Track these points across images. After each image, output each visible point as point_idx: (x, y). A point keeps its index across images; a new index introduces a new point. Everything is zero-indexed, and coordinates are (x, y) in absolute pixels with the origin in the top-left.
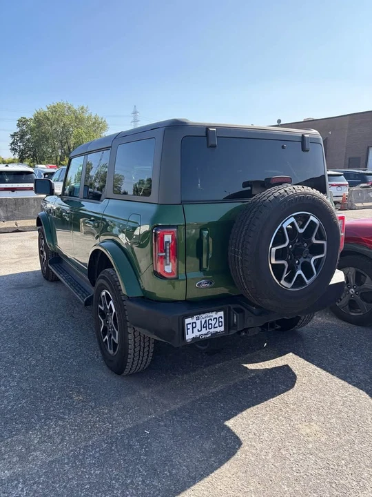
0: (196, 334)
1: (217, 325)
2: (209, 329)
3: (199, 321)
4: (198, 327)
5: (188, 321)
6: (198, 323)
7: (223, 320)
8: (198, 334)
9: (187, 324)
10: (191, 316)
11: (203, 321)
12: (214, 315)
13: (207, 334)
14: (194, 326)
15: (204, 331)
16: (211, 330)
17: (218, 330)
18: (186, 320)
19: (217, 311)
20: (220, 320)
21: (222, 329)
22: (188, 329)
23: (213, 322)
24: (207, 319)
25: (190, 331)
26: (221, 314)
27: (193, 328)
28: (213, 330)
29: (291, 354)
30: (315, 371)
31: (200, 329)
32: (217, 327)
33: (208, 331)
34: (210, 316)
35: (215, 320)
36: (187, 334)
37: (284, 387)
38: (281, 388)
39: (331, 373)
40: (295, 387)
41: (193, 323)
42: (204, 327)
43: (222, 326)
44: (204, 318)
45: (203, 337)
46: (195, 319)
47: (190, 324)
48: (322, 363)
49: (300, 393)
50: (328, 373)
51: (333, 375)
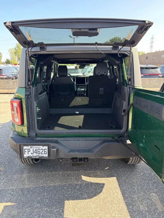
0: (30, 155)
1: (43, 153)
2: (38, 154)
4: (32, 151)
5: (25, 147)
6: (31, 150)
7: (47, 151)
8: (31, 155)
9: (25, 149)
10: (27, 145)
11: (35, 149)
12: (41, 147)
13: (36, 156)
14: (29, 150)
15: (35, 154)
16: (39, 155)
17: (44, 155)
19: (43, 145)
20: (45, 150)
21: (47, 155)
22: (25, 152)
23: (41, 151)
24: (37, 149)
25: (27, 153)
26: (46, 147)
27: (28, 151)
28: (40, 155)
29: (115, 178)
30: (116, 193)
31: (32, 153)
32: (43, 154)
33: (37, 154)
34: (39, 148)
35: (42, 150)
36: (25, 154)
37: (86, 196)
38: (84, 196)
39: (125, 198)
40: (92, 199)
41: (28, 149)
42: (35, 152)
43: (46, 154)
44: (35, 148)
45: (34, 157)
46: (29, 147)
47: (26, 149)
48: (127, 190)
49: (91, 204)
50: (122, 198)
51: (124, 200)
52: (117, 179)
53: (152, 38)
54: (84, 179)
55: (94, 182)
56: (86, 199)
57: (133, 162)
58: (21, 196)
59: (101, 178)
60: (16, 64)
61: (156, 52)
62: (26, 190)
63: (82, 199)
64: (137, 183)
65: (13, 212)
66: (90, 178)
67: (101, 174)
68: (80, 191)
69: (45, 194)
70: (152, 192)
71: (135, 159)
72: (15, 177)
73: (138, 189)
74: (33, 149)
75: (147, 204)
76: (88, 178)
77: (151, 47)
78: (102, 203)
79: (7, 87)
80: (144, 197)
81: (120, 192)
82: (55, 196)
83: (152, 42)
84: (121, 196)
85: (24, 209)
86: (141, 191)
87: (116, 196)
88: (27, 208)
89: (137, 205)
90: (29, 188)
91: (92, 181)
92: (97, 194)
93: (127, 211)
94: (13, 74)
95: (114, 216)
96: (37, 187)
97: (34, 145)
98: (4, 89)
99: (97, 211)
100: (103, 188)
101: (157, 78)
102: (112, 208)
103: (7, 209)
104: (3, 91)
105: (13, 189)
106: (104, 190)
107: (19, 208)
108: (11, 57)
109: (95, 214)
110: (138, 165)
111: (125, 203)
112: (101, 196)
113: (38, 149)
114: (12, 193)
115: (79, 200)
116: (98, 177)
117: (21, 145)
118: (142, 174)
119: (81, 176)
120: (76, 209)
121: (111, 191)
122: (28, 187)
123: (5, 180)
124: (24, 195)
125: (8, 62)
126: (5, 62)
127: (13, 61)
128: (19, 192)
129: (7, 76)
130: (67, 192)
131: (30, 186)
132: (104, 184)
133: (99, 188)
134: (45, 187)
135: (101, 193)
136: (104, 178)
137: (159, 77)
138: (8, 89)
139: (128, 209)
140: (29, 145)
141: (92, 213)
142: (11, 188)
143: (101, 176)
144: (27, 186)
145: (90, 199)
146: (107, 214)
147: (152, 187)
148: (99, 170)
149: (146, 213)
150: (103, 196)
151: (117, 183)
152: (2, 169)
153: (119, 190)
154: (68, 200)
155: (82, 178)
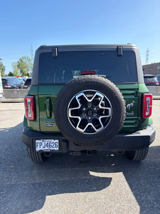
3: (44, 142)
4: (43, 145)
7: (58, 144)
8: (43, 149)
9: (37, 143)
10: (39, 139)
12: (53, 141)
13: (48, 150)
15: (46, 148)
16: (51, 148)
17: (55, 149)
18: (36, 141)
19: (54, 139)
20: (56, 144)
21: (58, 149)
22: (37, 145)
23: (52, 145)
25: (39, 146)
26: (57, 141)
27: (40, 145)
28: (52, 148)
29: (122, 173)
30: (124, 186)
31: (44, 147)
32: (54, 147)
33: (49, 148)
34: (50, 141)
35: (53, 143)
36: (37, 148)
37: (95, 189)
38: (93, 189)
39: (132, 190)
40: (102, 191)
41: (40, 143)
42: (46, 146)
43: (57, 147)
44: (47, 141)
45: (46, 151)
46: (41, 141)
47: (39, 143)
48: (134, 183)
49: (100, 195)
50: (130, 189)
51: (132, 191)
52: (124, 174)
53: (148, 51)
54: (92, 174)
55: (102, 177)
56: (95, 191)
57: (138, 157)
58: (33, 189)
59: (108, 173)
60: (19, 77)
61: (152, 64)
62: (37, 184)
63: (91, 191)
64: (143, 177)
65: (27, 203)
66: (98, 173)
67: (108, 170)
68: (89, 184)
69: (56, 187)
70: (158, 185)
71: (140, 154)
72: (26, 173)
73: (144, 182)
74: (45, 143)
75: (154, 194)
76: (96, 173)
77: (147, 59)
78: (111, 195)
79: (12, 96)
80: (151, 189)
81: (128, 185)
82: (65, 189)
83: (147, 55)
84: (129, 188)
85: (37, 200)
86: (148, 184)
87: (124, 188)
88: (39, 199)
89: (145, 195)
90: (40, 183)
91: (100, 176)
92: (106, 187)
93: (135, 201)
94: (17, 84)
95: (124, 205)
96: (48, 182)
97: (46, 139)
98: (8, 98)
99: (106, 201)
100: (111, 181)
101: (154, 86)
102: (120, 198)
103: (20, 201)
104: (7, 100)
105: (25, 184)
106: (112, 183)
107: (32, 200)
108: (14, 70)
109: (105, 203)
110: (143, 161)
111: (133, 194)
112: (110, 188)
113: (49, 143)
114: (24, 187)
115: (89, 192)
116: (105, 173)
117: (33, 139)
118: (147, 169)
119: (89, 172)
120: (87, 200)
121: (119, 184)
122: (39, 181)
123: (16, 176)
124: (35, 188)
125: (11, 74)
126: (8, 75)
127: (16, 74)
128: (30, 186)
129: (11, 86)
130: (77, 185)
131: (41, 180)
132: (111, 178)
133: (107, 182)
134: (55, 181)
135: (110, 186)
136: (111, 173)
137: (157, 85)
138: (13, 98)
139: (136, 199)
140: (41, 139)
141: (102, 203)
142: (22, 183)
143: (108, 171)
144: (37, 181)
145: (99, 191)
146: (117, 203)
147: (157, 180)
148: (106, 166)
149: (154, 202)
150: (111, 188)
151: (124, 177)
152: (12, 167)
153: (126, 183)
154: (78, 192)
155: (89, 173)
